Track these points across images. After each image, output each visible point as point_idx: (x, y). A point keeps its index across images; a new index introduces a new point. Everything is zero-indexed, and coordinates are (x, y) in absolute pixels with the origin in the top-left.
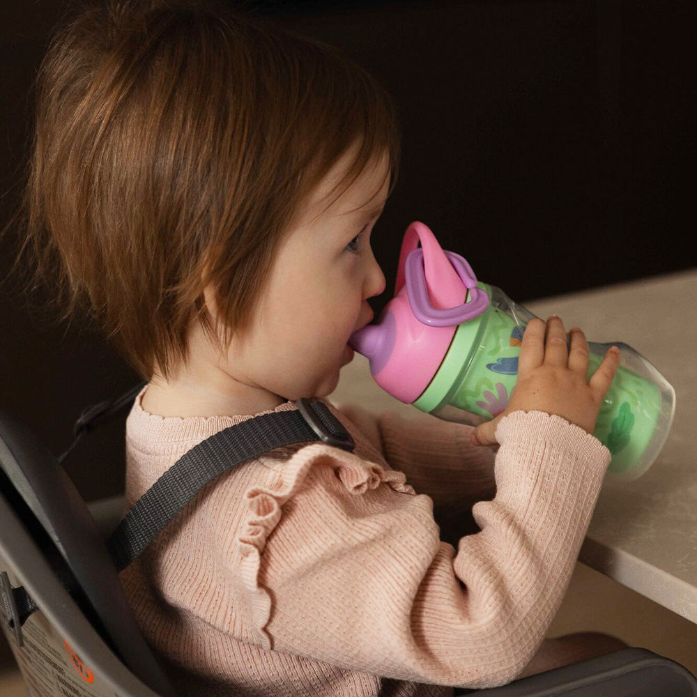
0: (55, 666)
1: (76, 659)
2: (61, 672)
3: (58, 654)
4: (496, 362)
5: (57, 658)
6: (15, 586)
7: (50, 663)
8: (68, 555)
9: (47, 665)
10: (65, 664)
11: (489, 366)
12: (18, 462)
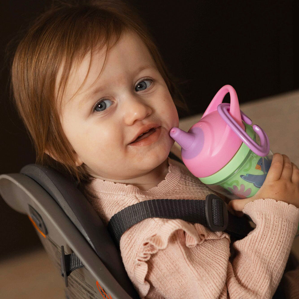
0: (89, 292)
1: (103, 291)
2: (92, 295)
3: (92, 287)
4: (245, 175)
5: (91, 289)
6: (67, 252)
7: (86, 290)
8: (95, 247)
9: (84, 291)
10: (95, 292)
11: (241, 176)
12: (66, 200)
